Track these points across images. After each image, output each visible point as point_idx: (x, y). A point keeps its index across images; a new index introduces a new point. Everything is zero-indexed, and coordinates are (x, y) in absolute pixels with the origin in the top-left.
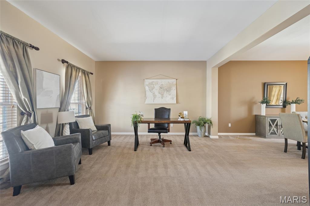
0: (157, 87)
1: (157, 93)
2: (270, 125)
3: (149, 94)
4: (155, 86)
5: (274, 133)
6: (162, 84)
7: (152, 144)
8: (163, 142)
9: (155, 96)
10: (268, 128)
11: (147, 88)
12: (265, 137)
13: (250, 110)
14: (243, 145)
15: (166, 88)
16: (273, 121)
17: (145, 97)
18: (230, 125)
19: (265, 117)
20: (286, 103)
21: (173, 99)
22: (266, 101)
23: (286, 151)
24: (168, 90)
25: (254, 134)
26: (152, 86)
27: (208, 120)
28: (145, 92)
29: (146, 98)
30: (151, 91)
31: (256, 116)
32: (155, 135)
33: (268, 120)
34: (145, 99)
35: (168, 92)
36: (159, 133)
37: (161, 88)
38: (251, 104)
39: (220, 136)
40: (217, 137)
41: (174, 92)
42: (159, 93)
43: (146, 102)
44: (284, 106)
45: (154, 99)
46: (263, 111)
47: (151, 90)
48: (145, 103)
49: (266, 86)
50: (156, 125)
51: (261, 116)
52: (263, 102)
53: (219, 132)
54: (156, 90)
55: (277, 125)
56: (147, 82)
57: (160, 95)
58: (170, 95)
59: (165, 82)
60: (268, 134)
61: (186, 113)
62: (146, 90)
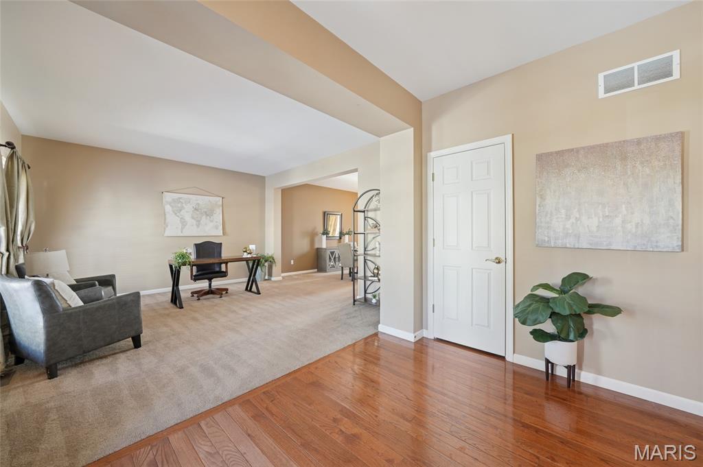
0: (189, 208)
1: (188, 218)
2: (330, 258)
3: (172, 219)
4: (184, 205)
5: (333, 266)
6: (198, 204)
7: (201, 298)
8: (221, 292)
9: (184, 223)
10: (328, 261)
11: (168, 208)
12: (325, 271)
13: (312, 242)
14: (308, 281)
15: (205, 210)
16: (332, 253)
17: (165, 223)
18: (292, 262)
19: (326, 249)
20: (342, 234)
21: (217, 228)
22: (326, 233)
23: (342, 279)
24: (209, 213)
25: (316, 270)
26: (179, 205)
27: (270, 257)
28: (165, 215)
29: (167, 226)
30: (176, 214)
31: (317, 249)
32: (203, 285)
33: (328, 252)
34: (165, 229)
35: (208, 217)
36: (210, 280)
37: (196, 209)
38: (313, 236)
39: (283, 277)
40: (280, 278)
41: (218, 217)
42: (193, 218)
43: (167, 233)
44: (340, 238)
45: (182, 229)
46: (324, 243)
47: (177, 211)
48: (166, 235)
49: (325, 215)
50: (200, 267)
51: (321, 249)
52: (323, 234)
53: (282, 272)
54: (187, 212)
55: (335, 258)
56: (168, 197)
57: (194, 222)
58: (212, 221)
59: (204, 201)
60: (328, 267)
61: (252, 247)
62: (166, 211)
